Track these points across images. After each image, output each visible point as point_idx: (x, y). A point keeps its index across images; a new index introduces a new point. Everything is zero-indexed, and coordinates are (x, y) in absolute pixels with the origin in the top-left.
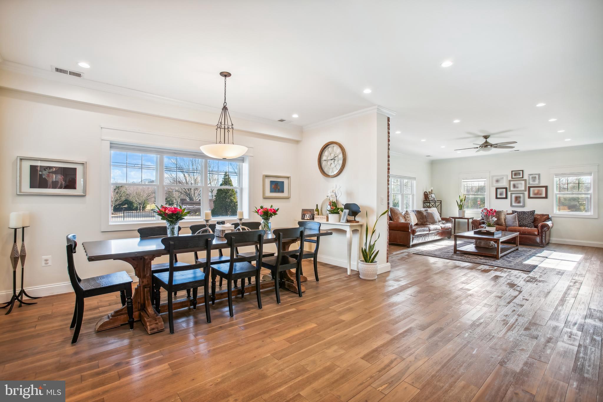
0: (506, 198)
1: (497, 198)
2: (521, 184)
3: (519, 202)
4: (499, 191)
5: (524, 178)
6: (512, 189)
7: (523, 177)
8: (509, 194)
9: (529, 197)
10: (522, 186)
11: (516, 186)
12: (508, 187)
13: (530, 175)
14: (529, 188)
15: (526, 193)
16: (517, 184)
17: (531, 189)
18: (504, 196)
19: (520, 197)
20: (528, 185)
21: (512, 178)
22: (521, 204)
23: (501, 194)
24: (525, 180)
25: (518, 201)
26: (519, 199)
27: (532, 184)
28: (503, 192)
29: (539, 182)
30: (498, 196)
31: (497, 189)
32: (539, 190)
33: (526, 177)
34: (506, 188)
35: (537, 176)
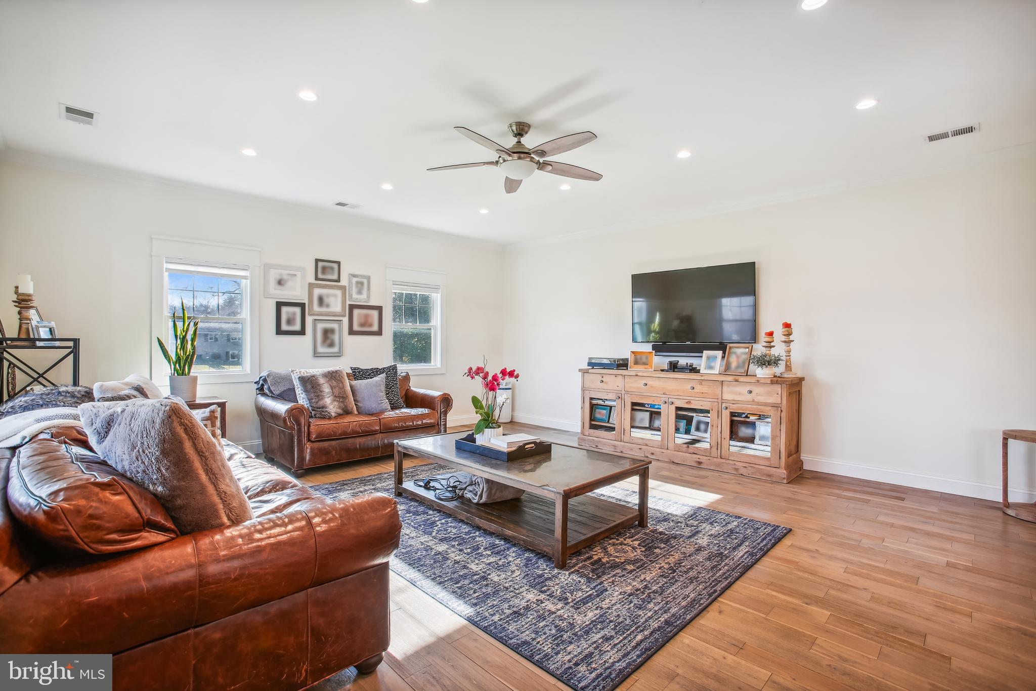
0: (302, 332)
1: (279, 332)
2: (335, 296)
3: (331, 345)
4: (285, 310)
5: (341, 283)
6: (316, 308)
7: (338, 280)
8: (309, 320)
9: (352, 332)
10: (336, 305)
11: (326, 300)
12: (306, 301)
13: (354, 276)
14: (352, 307)
15: (346, 320)
16: (328, 296)
17: (356, 312)
18: (297, 327)
19: (332, 331)
20: (348, 303)
21: (317, 278)
22: (335, 350)
23: (290, 322)
24: (343, 288)
25: (328, 342)
26: (330, 335)
27: (357, 299)
28: (294, 314)
29: (369, 296)
30: (284, 327)
31: (279, 305)
32: (367, 316)
33: (344, 282)
34: (302, 306)
35: (365, 281)
